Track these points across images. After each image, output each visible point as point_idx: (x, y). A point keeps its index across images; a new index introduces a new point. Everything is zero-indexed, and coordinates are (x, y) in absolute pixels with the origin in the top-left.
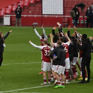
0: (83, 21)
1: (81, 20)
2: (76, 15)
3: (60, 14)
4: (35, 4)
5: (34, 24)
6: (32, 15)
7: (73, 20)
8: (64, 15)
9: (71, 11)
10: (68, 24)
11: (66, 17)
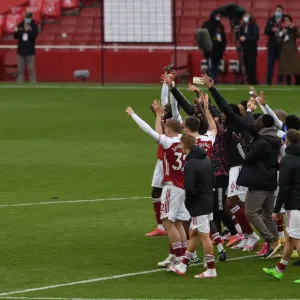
0: (237, 61)
1: (232, 61)
2: (215, 42)
3: (160, 39)
4: (81, 8)
5: (78, 73)
6: (71, 43)
7: (204, 61)
8: (175, 42)
9: (199, 30)
10: (188, 73)
11: (182, 51)
